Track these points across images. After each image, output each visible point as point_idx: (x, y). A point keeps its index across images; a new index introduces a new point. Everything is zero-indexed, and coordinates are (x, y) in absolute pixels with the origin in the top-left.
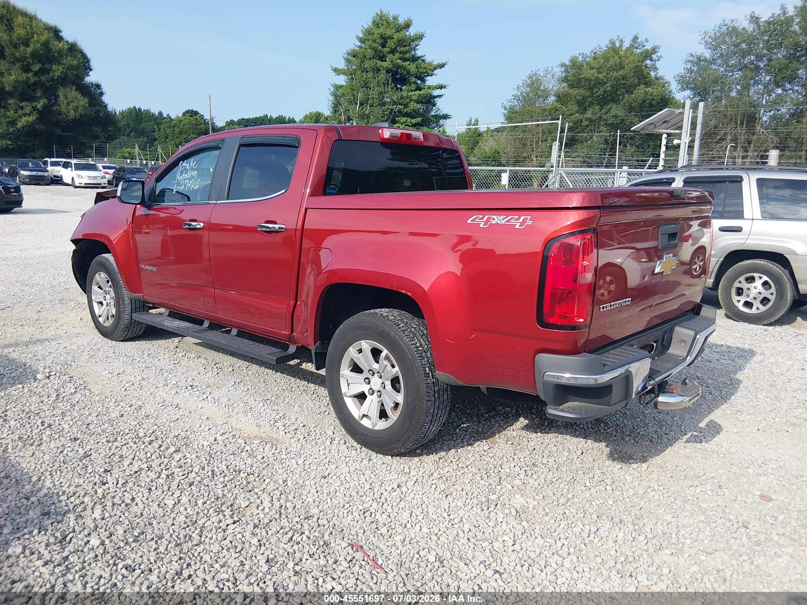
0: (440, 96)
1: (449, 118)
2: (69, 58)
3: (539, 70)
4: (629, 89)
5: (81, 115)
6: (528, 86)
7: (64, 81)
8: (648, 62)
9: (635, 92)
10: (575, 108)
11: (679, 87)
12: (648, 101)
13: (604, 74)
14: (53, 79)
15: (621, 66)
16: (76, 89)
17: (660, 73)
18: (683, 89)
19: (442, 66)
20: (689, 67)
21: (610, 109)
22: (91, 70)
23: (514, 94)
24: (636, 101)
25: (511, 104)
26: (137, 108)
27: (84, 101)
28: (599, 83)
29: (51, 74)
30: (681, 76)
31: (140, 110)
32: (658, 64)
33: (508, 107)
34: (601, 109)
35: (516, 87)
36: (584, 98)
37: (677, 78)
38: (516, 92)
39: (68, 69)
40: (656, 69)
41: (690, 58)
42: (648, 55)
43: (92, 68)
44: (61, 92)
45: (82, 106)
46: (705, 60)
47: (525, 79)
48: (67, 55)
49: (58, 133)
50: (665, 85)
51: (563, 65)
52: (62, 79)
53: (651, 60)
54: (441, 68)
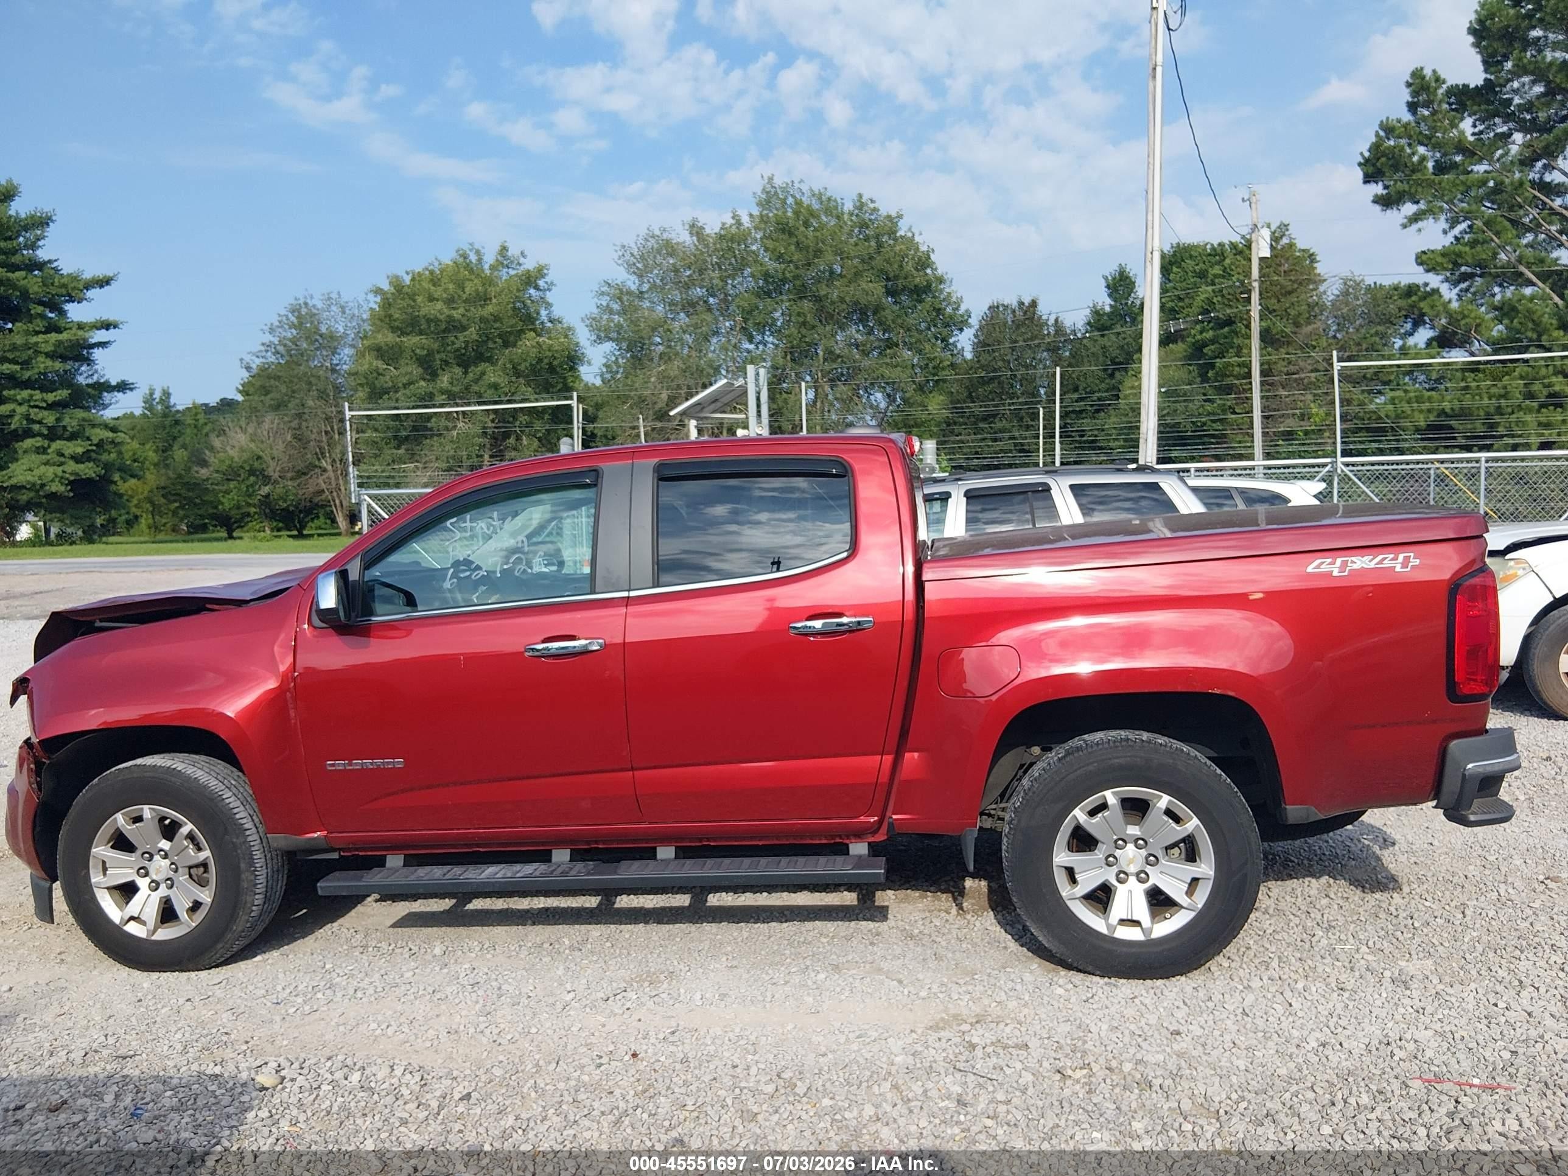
0: (103, 345)
1: (131, 389)
3: (312, 297)
4: (508, 340)
6: (292, 326)
8: (532, 291)
9: (520, 343)
10: (416, 371)
11: (594, 337)
12: (546, 361)
13: (461, 310)
15: (486, 299)
17: (557, 312)
18: (599, 340)
19: (103, 282)
20: (605, 304)
21: (483, 373)
23: (266, 341)
24: (525, 360)
25: (262, 360)
28: (455, 326)
30: (594, 319)
32: (550, 297)
33: (254, 366)
34: (466, 373)
35: (266, 328)
36: (431, 353)
37: (588, 322)
38: (268, 338)
40: (549, 305)
41: (605, 289)
42: (531, 279)
46: (629, 293)
47: (283, 312)
50: (568, 332)
51: (378, 291)
53: (537, 288)
54: (101, 287)
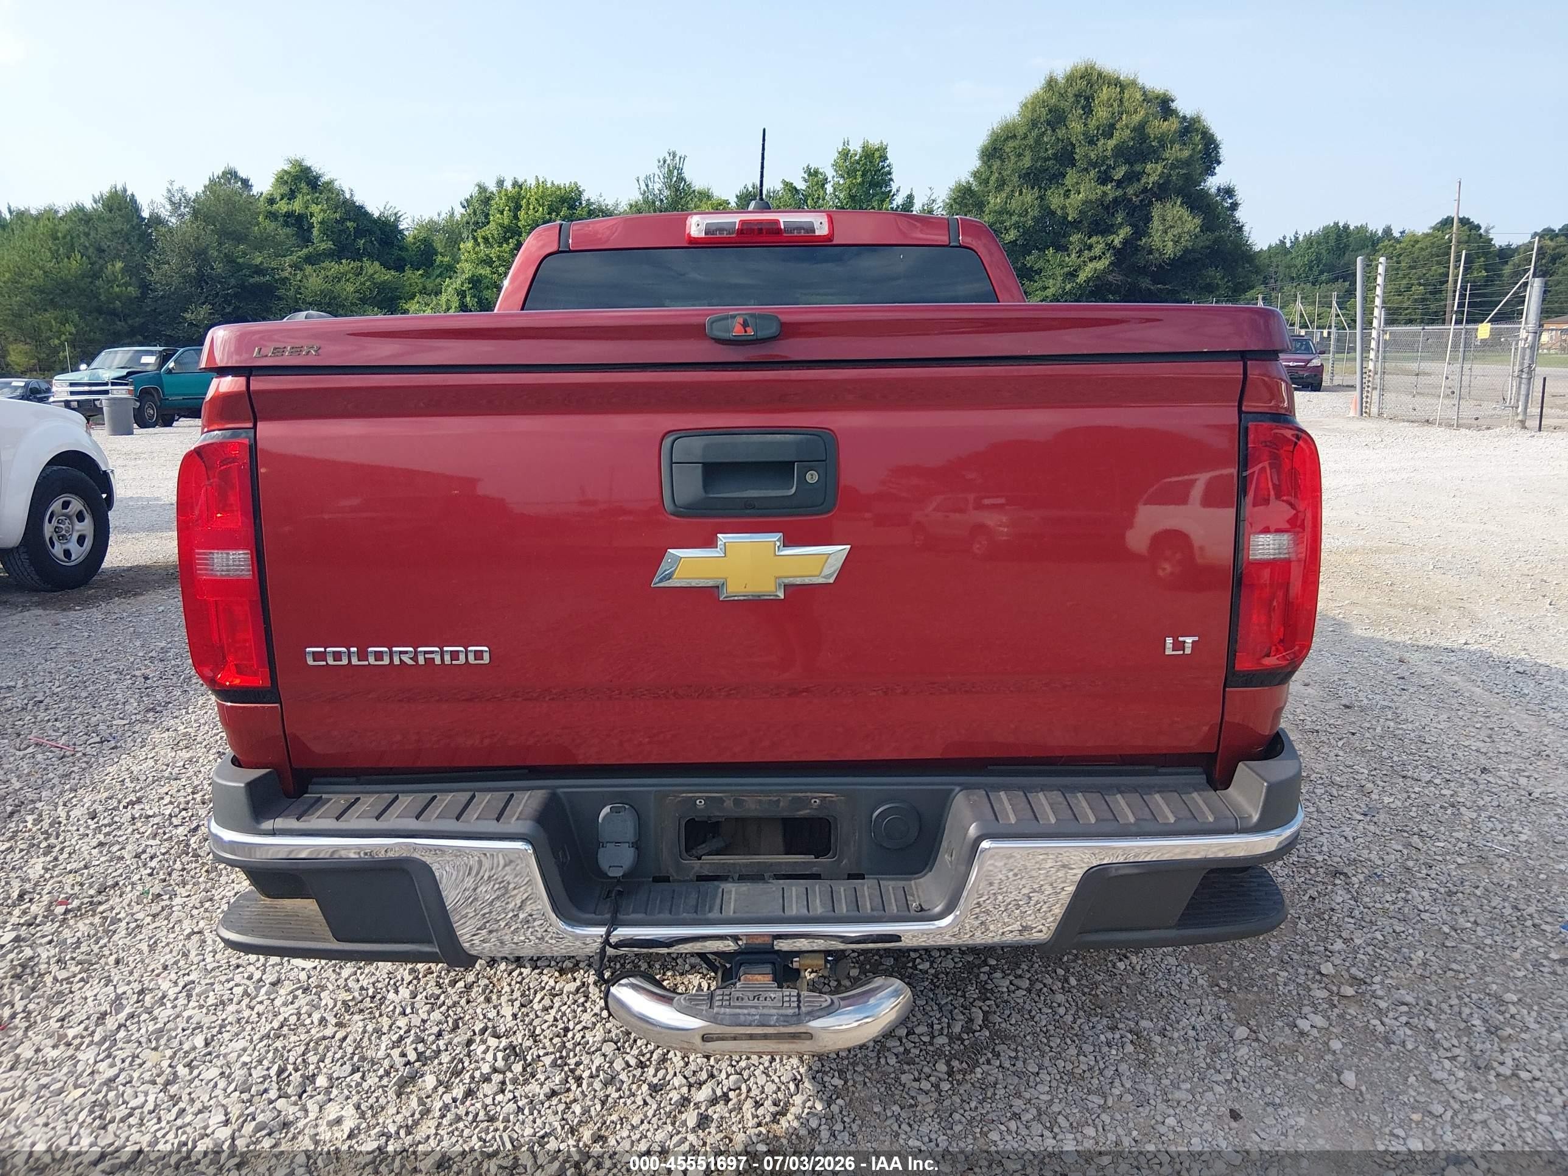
2: (1177, 146)
5: (1186, 251)
7: (1162, 191)
14: (1145, 190)
16: (1182, 203)
22: (1219, 163)
26: (1341, 225)
27: (1192, 223)
29: (1143, 181)
31: (1346, 227)
39: (1173, 167)
43: (1221, 159)
44: (1156, 211)
45: (1188, 232)
48: (1172, 142)
49: (1143, 285)
52: (1160, 186)
